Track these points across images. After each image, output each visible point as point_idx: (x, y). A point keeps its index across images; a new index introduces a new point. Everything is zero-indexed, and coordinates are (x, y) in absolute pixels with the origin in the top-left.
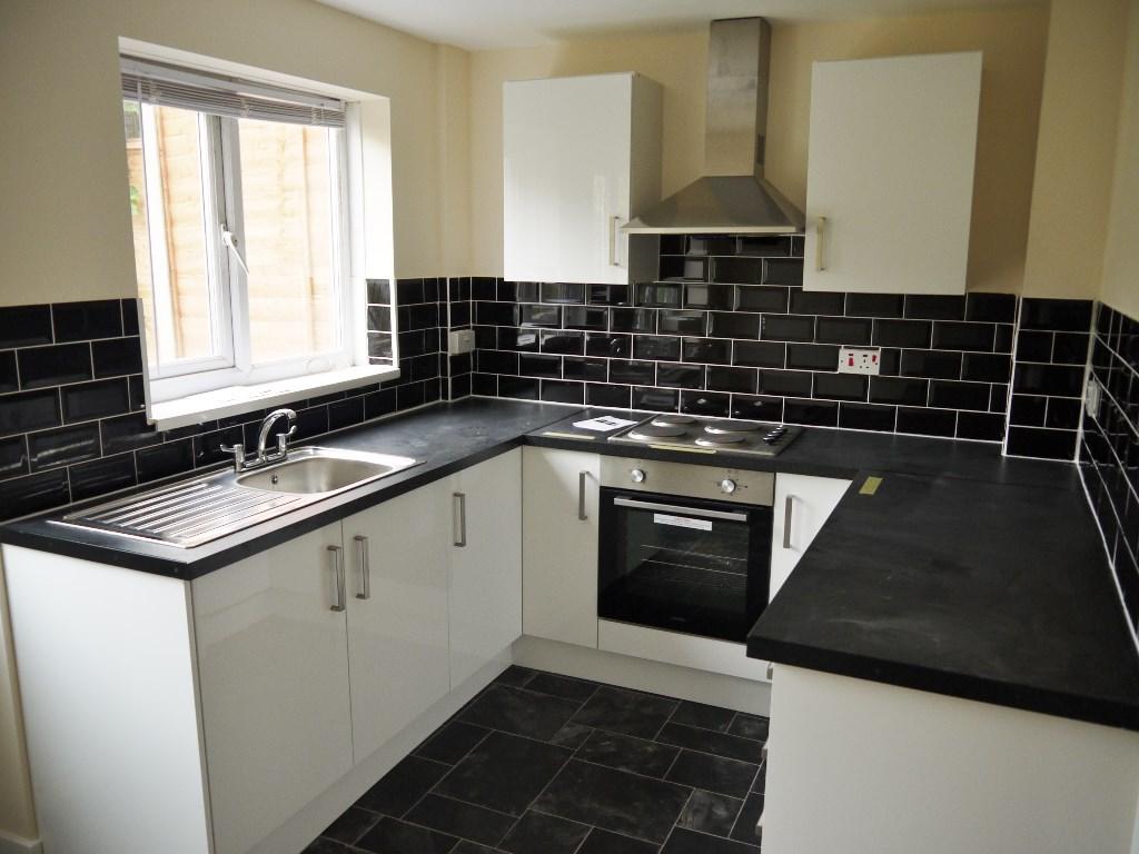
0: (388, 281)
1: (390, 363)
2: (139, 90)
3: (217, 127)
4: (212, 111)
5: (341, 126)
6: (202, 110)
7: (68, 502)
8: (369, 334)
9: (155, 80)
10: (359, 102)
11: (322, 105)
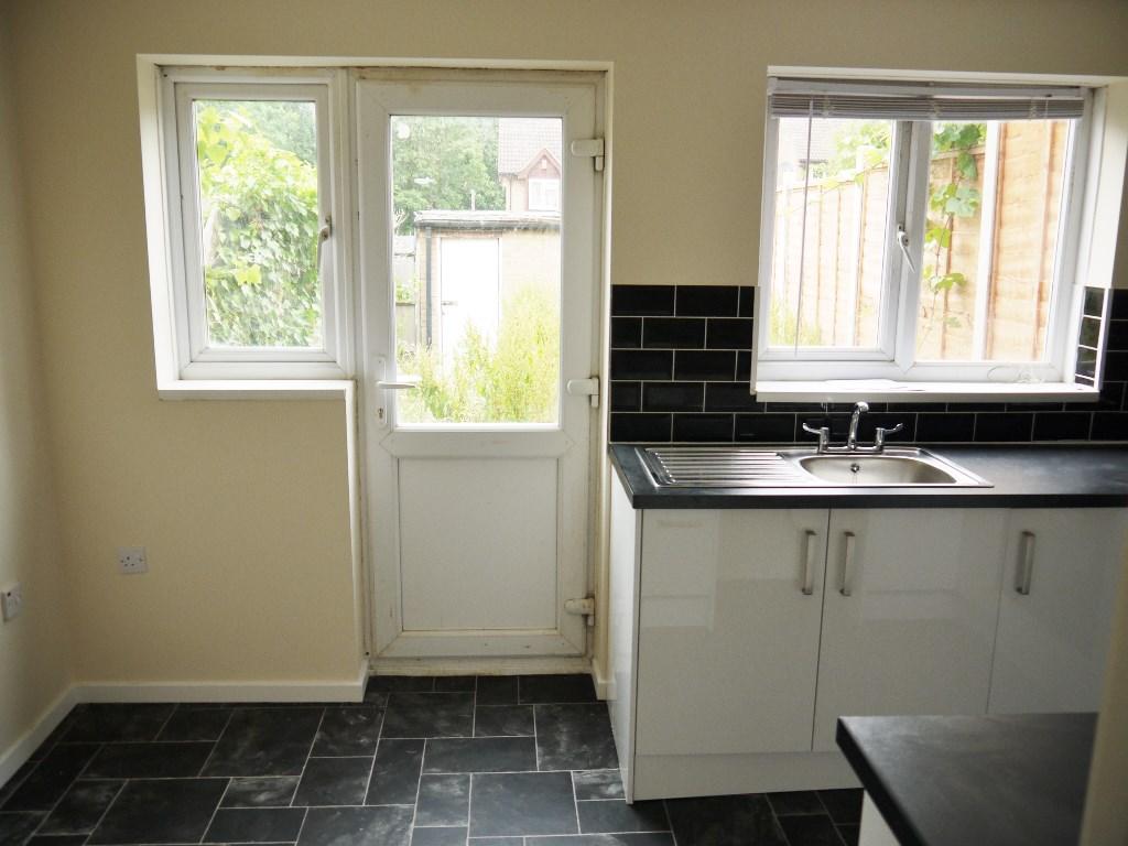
0: (1103, 290)
1: (1091, 383)
2: (811, 107)
3: (906, 132)
4: (901, 117)
5: (1080, 116)
6: (894, 117)
7: (669, 440)
8: (1080, 348)
9: (829, 96)
10: (1107, 86)
11: (1050, 96)
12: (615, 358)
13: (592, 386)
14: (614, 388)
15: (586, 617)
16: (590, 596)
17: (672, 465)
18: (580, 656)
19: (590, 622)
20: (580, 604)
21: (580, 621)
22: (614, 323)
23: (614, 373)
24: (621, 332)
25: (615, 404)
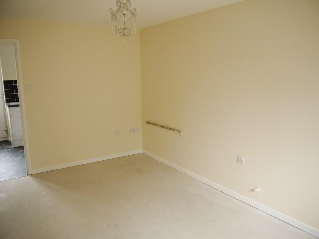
12: (5, 91)
13: (2, 96)
14: (6, 95)
15: (6, 131)
16: (6, 127)
17: (11, 104)
18: (6, 137)
19: (7, 131)
20: (5, 129)
21: (5, 132)
22: (4, 86)
23: (5, 93)
24: (5, 87)
25: (6, 97)
